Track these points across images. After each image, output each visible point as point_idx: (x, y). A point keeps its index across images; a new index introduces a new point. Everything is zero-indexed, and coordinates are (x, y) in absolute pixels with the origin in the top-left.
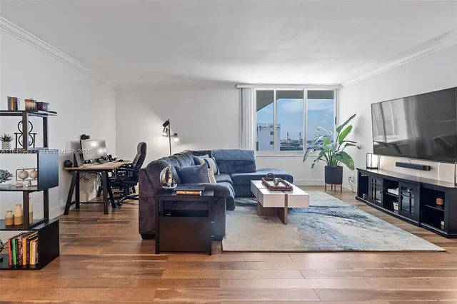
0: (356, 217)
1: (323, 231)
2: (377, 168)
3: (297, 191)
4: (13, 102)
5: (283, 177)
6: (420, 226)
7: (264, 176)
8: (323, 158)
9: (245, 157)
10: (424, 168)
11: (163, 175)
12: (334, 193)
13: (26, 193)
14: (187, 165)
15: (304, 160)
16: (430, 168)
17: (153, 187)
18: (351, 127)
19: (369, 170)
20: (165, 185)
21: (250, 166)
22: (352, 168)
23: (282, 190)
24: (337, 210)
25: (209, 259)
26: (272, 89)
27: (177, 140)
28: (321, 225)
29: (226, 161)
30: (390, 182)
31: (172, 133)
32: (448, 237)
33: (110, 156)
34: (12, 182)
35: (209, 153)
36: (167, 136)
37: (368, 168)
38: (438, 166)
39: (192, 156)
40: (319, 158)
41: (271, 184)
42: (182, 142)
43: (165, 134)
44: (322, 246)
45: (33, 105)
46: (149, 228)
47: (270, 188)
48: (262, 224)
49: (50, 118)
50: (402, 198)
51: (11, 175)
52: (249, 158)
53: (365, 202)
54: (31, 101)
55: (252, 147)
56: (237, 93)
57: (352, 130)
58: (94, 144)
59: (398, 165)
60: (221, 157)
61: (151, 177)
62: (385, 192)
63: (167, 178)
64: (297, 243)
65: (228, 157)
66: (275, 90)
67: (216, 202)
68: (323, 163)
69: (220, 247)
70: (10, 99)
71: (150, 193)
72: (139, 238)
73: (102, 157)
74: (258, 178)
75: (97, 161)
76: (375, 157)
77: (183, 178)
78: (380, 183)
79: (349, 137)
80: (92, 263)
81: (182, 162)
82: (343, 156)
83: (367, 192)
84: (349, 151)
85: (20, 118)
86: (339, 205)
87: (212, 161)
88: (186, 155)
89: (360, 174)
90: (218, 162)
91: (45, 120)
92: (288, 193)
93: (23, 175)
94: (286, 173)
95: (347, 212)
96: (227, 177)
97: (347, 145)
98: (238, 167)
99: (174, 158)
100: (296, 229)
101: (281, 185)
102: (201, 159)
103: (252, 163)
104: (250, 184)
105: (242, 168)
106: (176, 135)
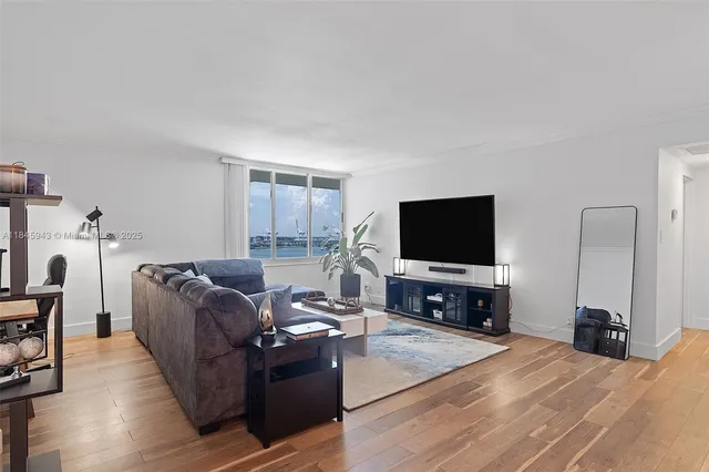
1: (410, 355)
9: (251, 271)
16: (464, 271)
18: (366, 227)
19: (398, 277)
21: (256, 283)
22: (377, 276)
26: (269, 170)
28: (399, 349)
38: (473, 268)
40: (336, 266)
50: (446, 304)
52: (256, 272)
56: (223, 170)
59: (431, 269)
61: (226, 319)
62: (424, 300)
65: (227, 272)
66: (274, 171)
71: (221, 348)
76: (404, 262)
82: (365, 262)
83: (400, 304)
89: (389, 282)
97: (365, 248)
103: (260, 278)
105: (246, 288)
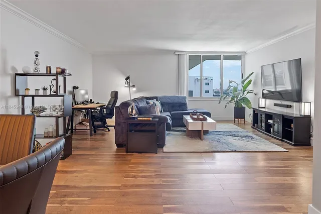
0: (246, 137)
1: (223, 143)
2: (264, 108)
3: (209, 120)
4: (49, 69)
5: (204, 113)
6: (282, 141)
7: (191, 113)
8: (233, 101)
9: (180, 101)
10: (288, 106)
11: (130, 109)
12: (239, 124)
13: (57, 118)
14: (142, 104)
15: (219, 103)
16: (290, 107)
17: (123, 117)
18: (251, 81)
19: (260, 109)
20: (131, 115)
21: (183, 107)
22: (250, 108)
23: (201, 120)
24: (236, 134)
25: (156, 155)
26: (199, 55)
27: (134, 89)
28: (224, 141)
29: (168, 104)
30: (269, 116)
31: (131, 85)
32: (294, 145)
33: (91, 100)
34: (47, 112)
35: (156, 98)
36: (128, 87)
37: (259, 107)
39: (145, 100)
40: (230, 102)
41: (195, 117)
42: (139, 91)
43: (126, 85)
44: (219, 149)
45: (60, 70)
46: (121, 140)
47: (194, 119)
48: (188, 140)
49: (67, 77)
50: (274, 125)
51: (46, 109)
52: (183, 101)
53: (256, 129)
54: (60, 68)
55: (186, 94)
56: (176, 57)
57: (252, 83)
58: (83, 92)
59: (275, 105)
60: (164, 101)
61: (122, 111)
62: (266, 122)
63: (133, 111)
64: (206, 148)
65: (170, 101)
66: (202, 55)
67: (160, 125)
68: (233, 105)
69: (162, 150)
70: (47, 67)
71: (122, 120)
72: (116, 147)
73: (85, 101)
74: (188, 114)
75: (83, 103)
76: (263, 100)
77: (140, 111)
78: (264, 116)
79: (250, 88)
80: (92, 157)
81: (140, 103)
82: (245, 100)
83: (257, 123)
84: (249, 96)
85: (55, 77)
86: (239, 131)
87: (158, 103)
88: (141, 99)
89: (254, 111)
90: (162, 104)
91: (65, 78)
92: (204, 122)
93: (54, 109)
94: (206, 111)
95: (242, 134)
96: (168, 113)
97: (248, 92)
98: (176, 107)
99: (135, 100)
100: (208, 142)
101: (201, 117)
102: (151, 102)
103: (185, 104)
104: (182, 118)
105: (178, 108)
106: (134, 86)
